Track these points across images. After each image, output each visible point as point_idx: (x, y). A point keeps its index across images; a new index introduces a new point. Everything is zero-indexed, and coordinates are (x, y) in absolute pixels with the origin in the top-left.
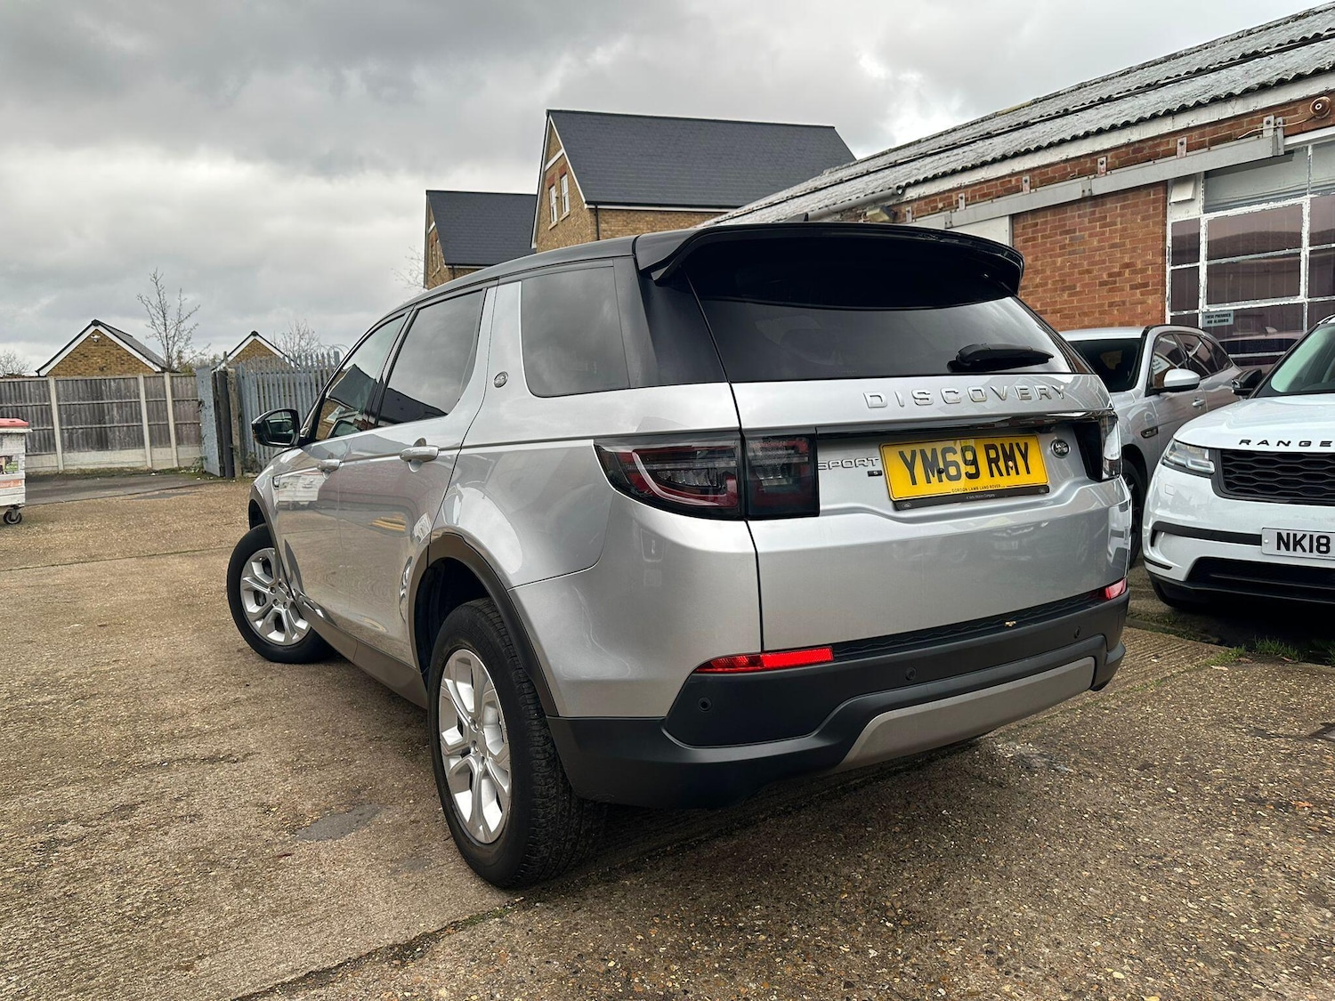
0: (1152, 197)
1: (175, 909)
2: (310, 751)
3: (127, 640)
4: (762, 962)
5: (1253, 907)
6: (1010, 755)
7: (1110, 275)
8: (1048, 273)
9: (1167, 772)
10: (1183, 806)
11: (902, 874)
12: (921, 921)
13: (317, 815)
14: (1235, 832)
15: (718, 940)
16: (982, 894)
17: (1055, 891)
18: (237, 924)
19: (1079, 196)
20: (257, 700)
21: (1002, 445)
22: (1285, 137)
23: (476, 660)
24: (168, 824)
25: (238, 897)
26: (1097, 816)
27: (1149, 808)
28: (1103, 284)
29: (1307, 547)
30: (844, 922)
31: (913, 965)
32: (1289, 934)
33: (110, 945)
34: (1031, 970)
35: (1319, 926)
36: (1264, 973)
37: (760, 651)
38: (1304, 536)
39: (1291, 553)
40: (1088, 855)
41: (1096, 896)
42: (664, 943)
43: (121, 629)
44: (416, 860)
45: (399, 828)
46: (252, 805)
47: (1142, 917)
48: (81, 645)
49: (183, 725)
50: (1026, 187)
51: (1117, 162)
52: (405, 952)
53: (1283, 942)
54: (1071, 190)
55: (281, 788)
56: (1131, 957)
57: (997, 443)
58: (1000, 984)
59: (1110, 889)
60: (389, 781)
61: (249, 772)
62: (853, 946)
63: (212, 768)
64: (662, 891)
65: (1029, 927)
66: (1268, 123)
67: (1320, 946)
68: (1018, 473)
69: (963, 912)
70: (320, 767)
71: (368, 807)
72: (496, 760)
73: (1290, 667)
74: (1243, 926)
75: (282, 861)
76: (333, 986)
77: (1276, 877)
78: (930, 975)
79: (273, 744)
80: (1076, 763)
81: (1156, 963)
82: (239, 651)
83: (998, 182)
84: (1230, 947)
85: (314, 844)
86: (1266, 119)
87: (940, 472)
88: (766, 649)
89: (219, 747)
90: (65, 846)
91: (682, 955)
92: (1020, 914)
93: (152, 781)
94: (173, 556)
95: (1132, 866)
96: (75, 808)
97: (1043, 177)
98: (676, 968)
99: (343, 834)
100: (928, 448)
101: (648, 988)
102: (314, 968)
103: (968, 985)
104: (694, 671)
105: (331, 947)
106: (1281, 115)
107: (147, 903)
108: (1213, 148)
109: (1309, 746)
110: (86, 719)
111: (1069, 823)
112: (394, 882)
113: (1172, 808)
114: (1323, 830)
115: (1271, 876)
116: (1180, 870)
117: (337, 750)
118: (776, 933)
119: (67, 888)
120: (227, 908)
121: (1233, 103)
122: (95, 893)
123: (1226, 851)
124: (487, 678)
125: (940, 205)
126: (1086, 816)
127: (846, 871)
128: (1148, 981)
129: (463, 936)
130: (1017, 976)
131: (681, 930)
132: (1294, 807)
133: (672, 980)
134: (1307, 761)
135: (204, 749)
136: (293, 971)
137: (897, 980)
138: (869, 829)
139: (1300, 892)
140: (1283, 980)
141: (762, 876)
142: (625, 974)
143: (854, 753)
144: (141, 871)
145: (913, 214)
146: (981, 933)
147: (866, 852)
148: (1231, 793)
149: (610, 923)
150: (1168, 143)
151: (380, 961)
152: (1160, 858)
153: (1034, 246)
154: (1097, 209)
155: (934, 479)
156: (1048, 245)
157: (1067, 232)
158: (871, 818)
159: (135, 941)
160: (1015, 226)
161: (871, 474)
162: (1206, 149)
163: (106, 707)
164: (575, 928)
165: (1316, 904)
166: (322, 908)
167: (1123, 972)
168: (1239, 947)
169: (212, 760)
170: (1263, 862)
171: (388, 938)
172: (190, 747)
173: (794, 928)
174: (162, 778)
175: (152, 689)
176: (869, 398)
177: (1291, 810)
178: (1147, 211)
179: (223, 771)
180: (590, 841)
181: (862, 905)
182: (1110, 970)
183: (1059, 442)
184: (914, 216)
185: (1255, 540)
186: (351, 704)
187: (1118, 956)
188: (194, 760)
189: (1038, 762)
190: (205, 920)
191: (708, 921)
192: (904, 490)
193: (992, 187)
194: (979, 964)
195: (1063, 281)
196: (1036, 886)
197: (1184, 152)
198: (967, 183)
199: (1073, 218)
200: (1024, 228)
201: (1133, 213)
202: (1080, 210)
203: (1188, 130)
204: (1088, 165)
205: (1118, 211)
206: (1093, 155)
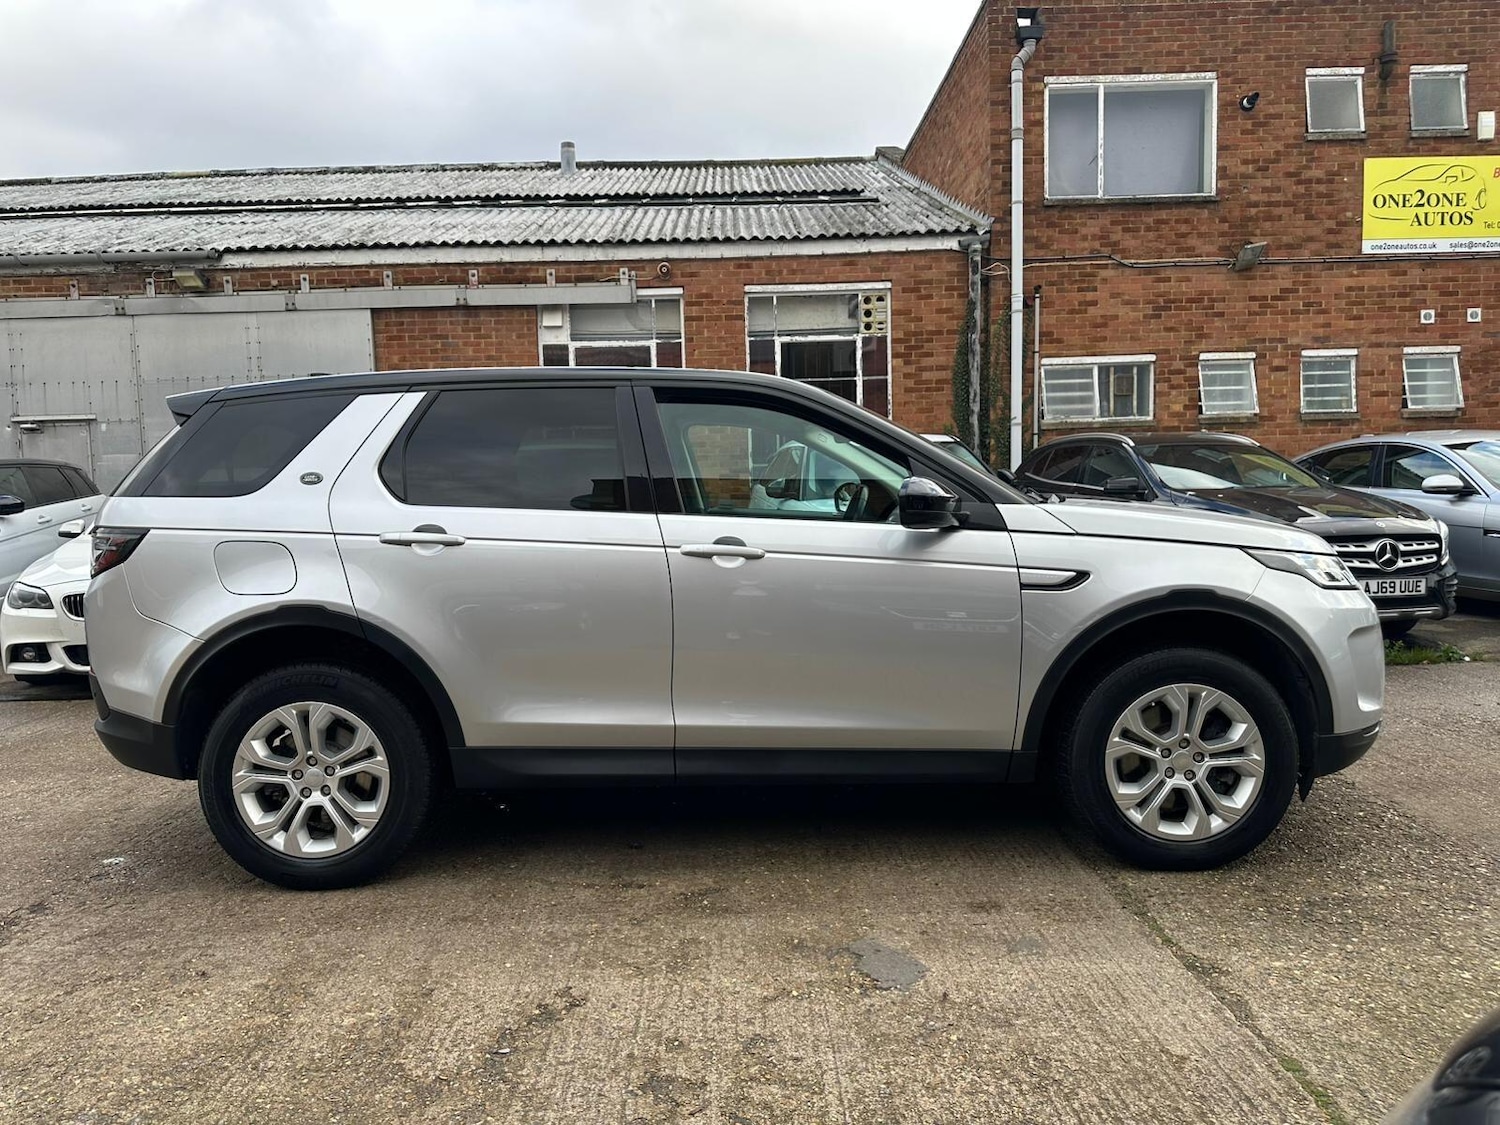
0: (525, 318)
19: (454, 303)
22: (637, 288)
50: (388, 282)
51: (489, 278)
54: (445, 295)
66: (624, 273)
83: (353, 270)
86: (622, 270)
97: (408, 276)
106: (633, 269)
108: (579, 284)
121: (594, 249)
125: (274, 282)
145: (234, 285)
150: (537, 271)
153: (400, 346)
154: (470, 319)
156: (417, 347)
157: (439, 337)
160: (376, 321)
162: (572, 285)
178: (522, 329)
184: (236, 288)
193: (344, 274)
197: (554, 282)
198: (311, 264)
199: (444, 324)
200: (387, 324)
201: (507, 329)
202: (451, 317)
203: (556, 263)
204: (458, 274)
205: (493, 325)
206: (464, 266)
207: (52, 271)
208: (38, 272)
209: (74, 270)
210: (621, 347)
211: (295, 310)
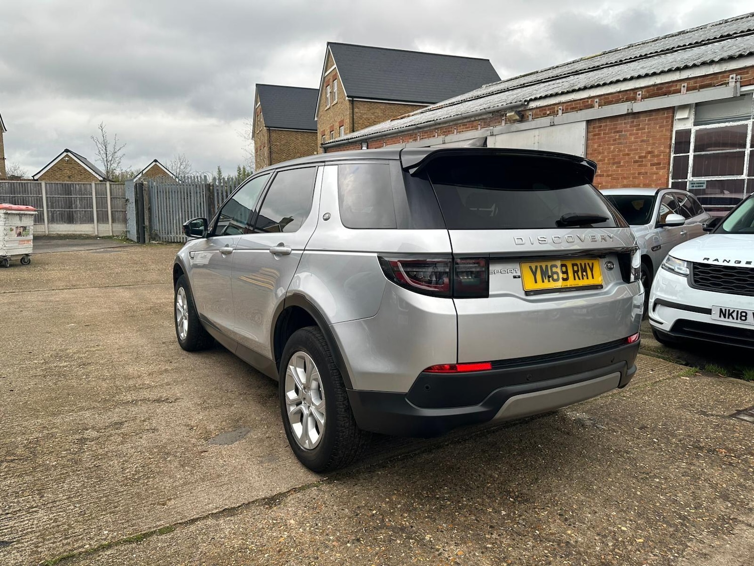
0: (666, 115)
1: (152, 475)
2: (210, 399)
3: (101, 334)
4: (449, 514)
5: (692, 500)
6: (574, 418)
7: (640, 157)
8: (606, 154)
9: (654, 431)
10: (661, 449)
11: (518, 475)
12: (527, 499)
13: (217, 432)
14: (686, 463)
15: (427, 503)
16: (557, 487)
17: (595, 487)
18: (185, 484)
19: (625, 112)
20: (177, 370)
21: (581, 264)
22: (741, 86)
23: (309, 358)
24: (141, 433)
25: (183, 471)
26: (617, 452)
27: (644, 449)
28: (635, 162)
29: (735, 317)
30: (489, 497)
31: (523, 519)
32: (709, 513)
33: (123, 492)
34: (581, 524)
35: (724, 510)
36: (695, 531)
37: (456, 363)
38: (734, 311)
39: (726, 319)
40: (612, 470)
41: (615, 491)
42: (399, 503)
43: (98, 328)
44: (271, 457)
45: (261, 440)
46: (183, 425)
47: (637, 502)
48: (78, 335)
49: (140, 382)
50: (596, 105)
51: (648, 95)
52: (271, 501)
53: (705, 517)
54: (622, 108)
55: (198, 417)
56: (631, 520)
57: (578, 262)
58: (566, 530)
59: (622, 488)
60: (253, 416)
61: (179, 408)
62: (494, 509)
63: (159, 405)
64: (397, 478)
65: (581, 504)
66: (732, 78)
67: (724, 519)
68: (588, 278)
69: (548, 496)
70: (217, 407)
71: (244, 429)
72: (317, 408)
73: (722, 379)
74: (687, 509)
75: (203, 454)
76: (238, 516)
77: (705, 486)
78: (532, 524)
79: (189, 394)
80: (607, 424)
81: (642, 524)
82: (163, 343)
83: (581, 102)
84: (680, 518)
85: (218, 447)
86: (731, 76)
87: (549, 277)
88: (459, 362)
89: (161, 395)
90: (89, 441)
91: (408, 509)
92: (577, 498)
93: (129, 410)
94: (118, 288)
95: (633, 477)
96: (91, 423)
97: (606, 100)
98: (406, 515)
99: (232, 442)
100: (544, 265)
101: (393, 524)
102: (227, 507)
103: (550, 530)
104: (423, 371)
105: (234, 498)
106: (740, 74)
107: (137, 472)
108: (701, 90)
109: (728, 421)
110: (88, 377)
111: (603, 454)
112: (261, 468)
113: (655, 449)
114: (731, 464)
115: (703, 485)
116: (658, 480)
117: (224, 399)
118: (455, 501)
119: (95, 463)
120: (178, 476)
121: (713, 66)
122: (110, 466)
123: (681, 472)
124: (314, 367)
125: (548, 112)
126: (612, 451)
127: (489, 472)
128: (638, 532)
129: (299, 495)
130: (574, 527)
131: (408, 497)
132: (717, 452)
133: (404, 521)
134: (726, 429)
135: (153, 395)
136: (216, 508)
137: (515, 526)
138: (501, 452)
139: (717, 494)
140: (704, 535)
141: (447, 473)
142: (381, 517)
143: (499, 415)
144: (132, 456)
145: (532, 116)
146: (557, 506)
147: (500, 464)
148: (686, 443)
149: (372, 492)
150: (676, 86)
151: (259, 505)
152: (648, 474)
153: (599, 138)
154: (635, 120)
155: (546, 281)
156: (607, 139)
157: (618, 132)
158: (502, 447)
159: (135, 490)
160: (589, 126)
161: (515, 277)
162: (697, 91)
163: (98, 370)
164: (355, 494)
165: (724, 500)
166: (227, 478)
167: (626, 527)
168: (684, 518)
169: (158, 401)
170: (699, 478)
171: (262, 495)
172: (146, 394)
173: (464, 499)
174: (134, 410)
175: (120, 362)
176: (516, 240)
177: (715, 453)
178: (663, 122)
179: (165, 407)
180: (363, 450)
181: (498, 489)
182: (620, 526)
183: (609, 262)
184: (533, 117)
185: (708, 311)
186: (228, 375)
187: (624, 520)
188: (149, 401)
189: (588, 423)
190: (168, 482)
191: (421, 494)
192: (531, 286)
194: (555, 520)
195: (614, 159)
196: (585, 485)
197: (685, 91)
198: (564, 101)
199: (621, 124)
200: (594, 128)
201: (655, 124)
202: (625, 120)
203: (688, 79)
204: (632, 95)
205: (647, 122)
206: (635, 90)
207: (473, 119)
208: (469, 120)
209: (480, 118)
210: (727, 126)
211: (554, 125)
